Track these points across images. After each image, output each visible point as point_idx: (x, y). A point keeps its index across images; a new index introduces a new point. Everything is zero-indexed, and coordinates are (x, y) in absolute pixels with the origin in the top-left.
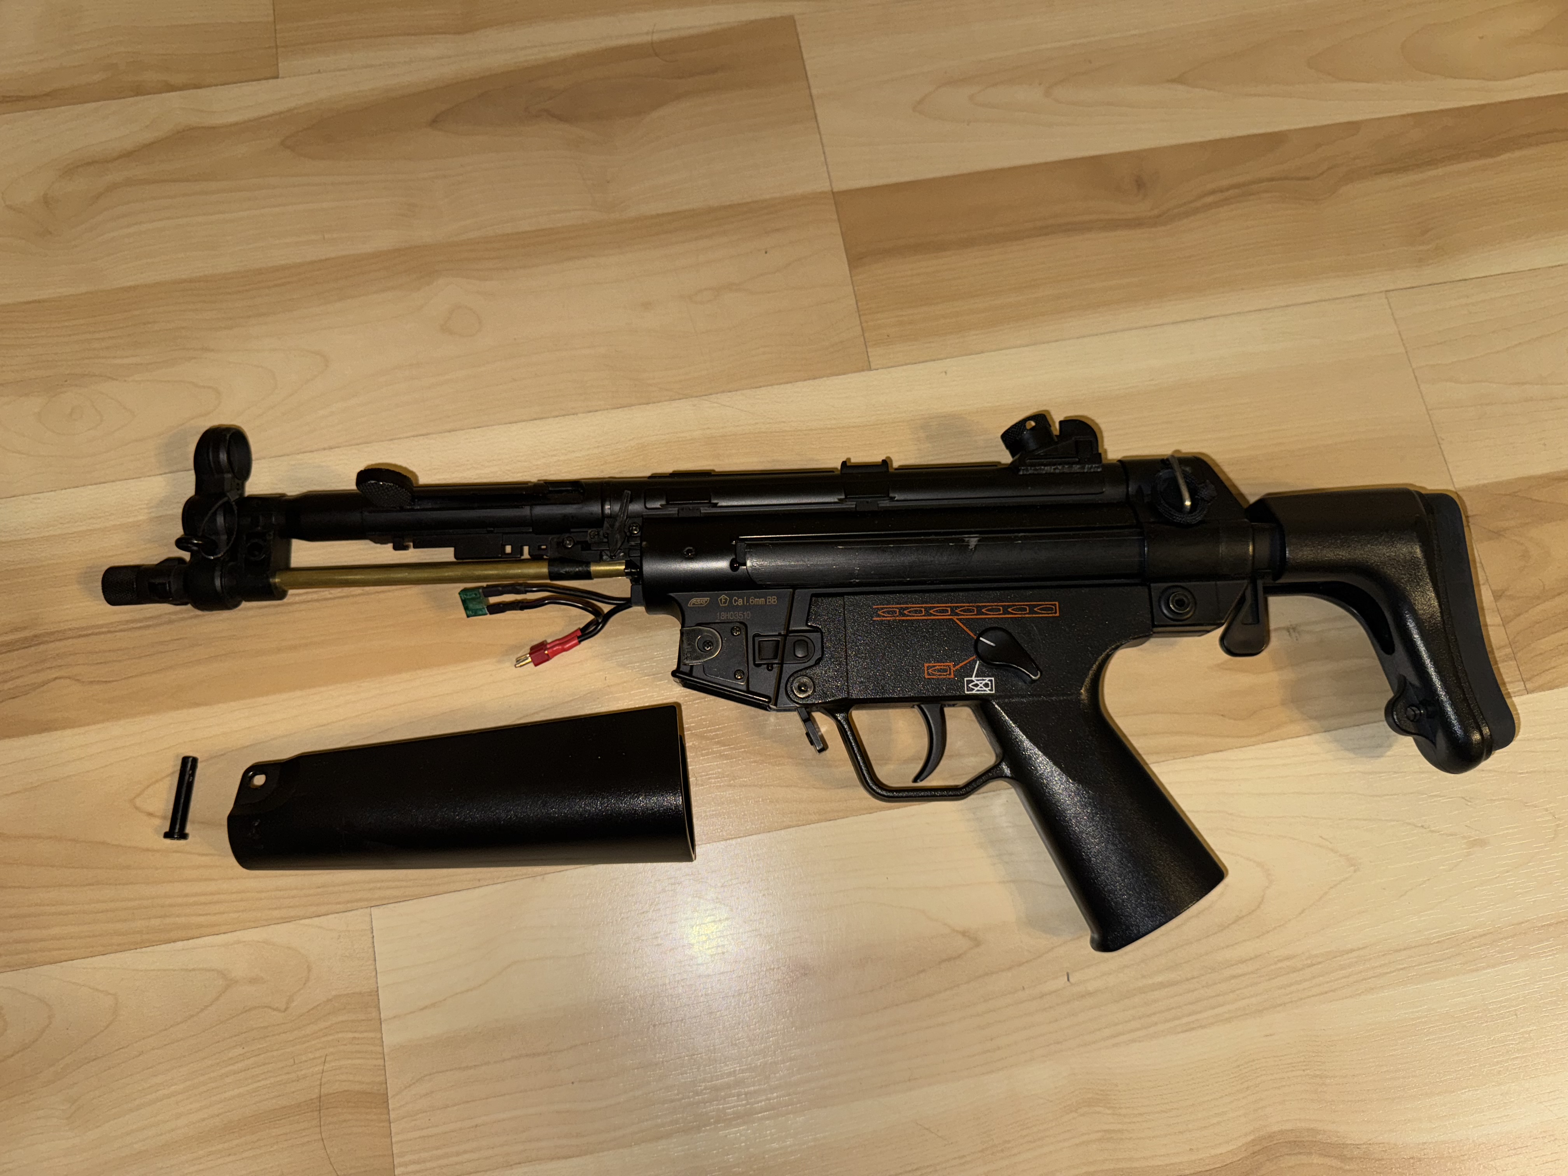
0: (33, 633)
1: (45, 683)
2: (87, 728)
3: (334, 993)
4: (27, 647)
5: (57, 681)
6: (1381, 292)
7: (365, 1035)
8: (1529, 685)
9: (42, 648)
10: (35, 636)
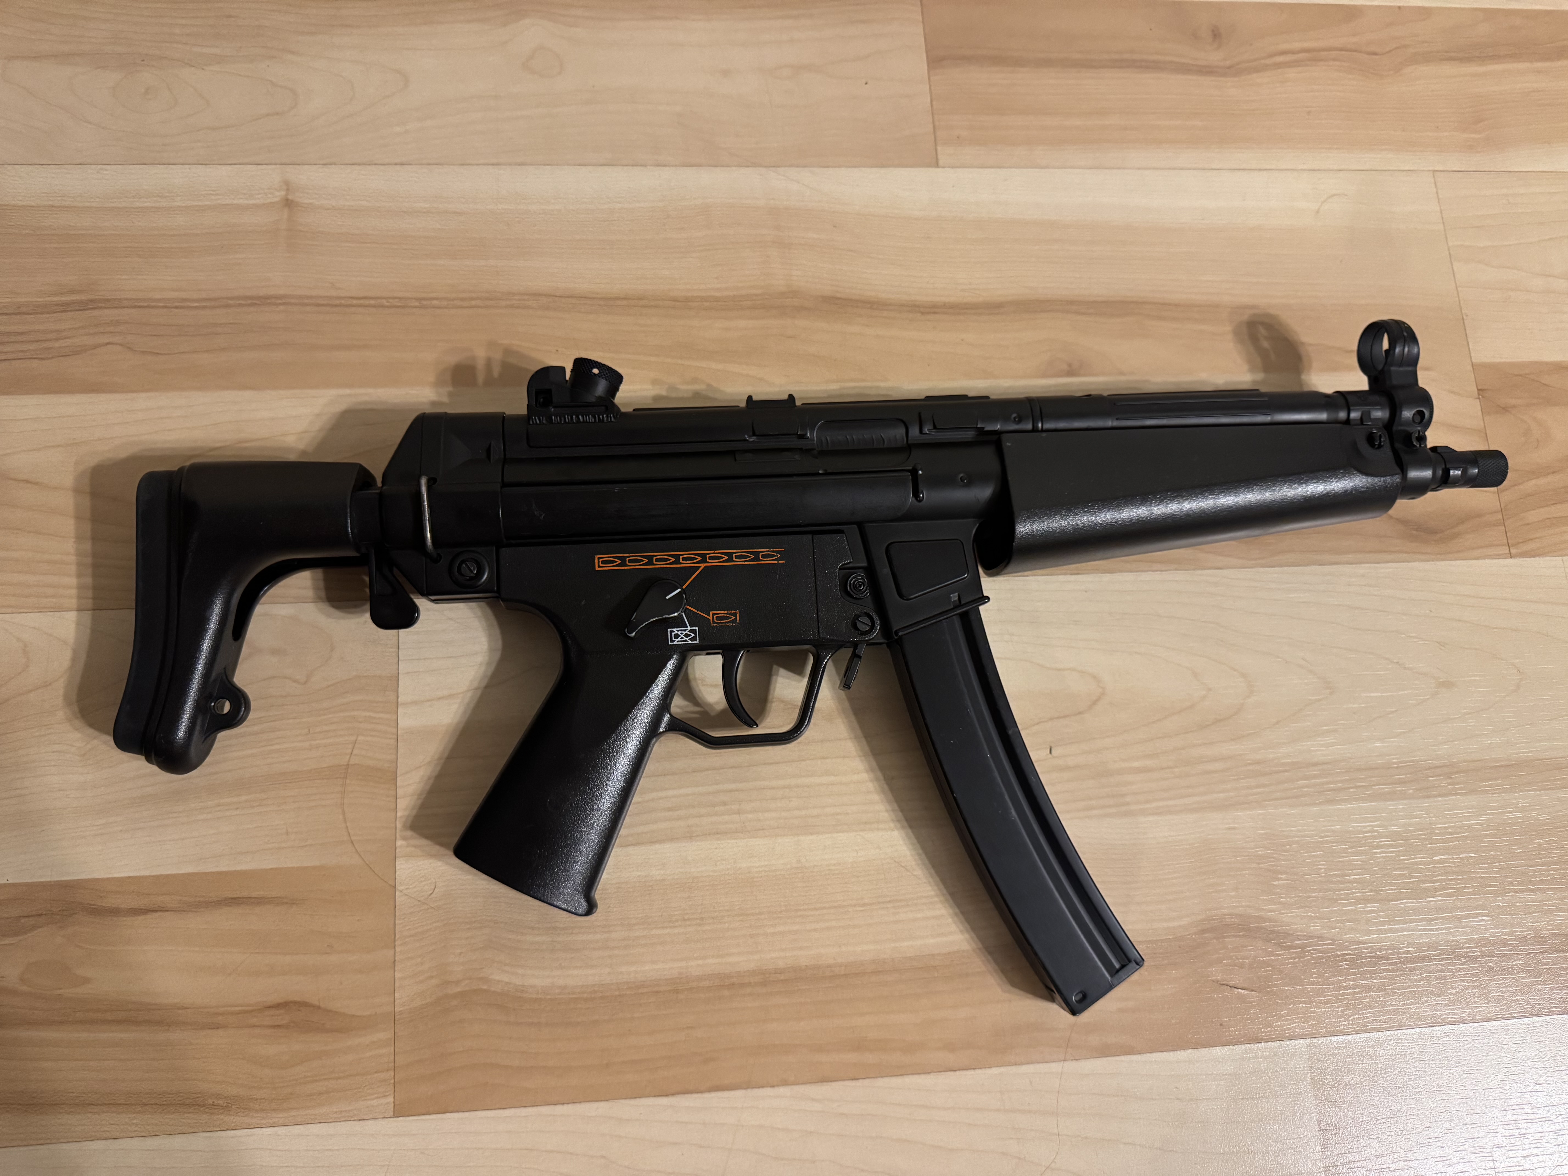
0: (90, 297)
1: (95, 347)
2: (135, 395)
3: (354, 673)
4: (81, 310)
5: (109, 346)
6: (1429, 171)
7: (382, 715)
8: (1513, 551)
9: (96, 313)
10: (92, 301)
